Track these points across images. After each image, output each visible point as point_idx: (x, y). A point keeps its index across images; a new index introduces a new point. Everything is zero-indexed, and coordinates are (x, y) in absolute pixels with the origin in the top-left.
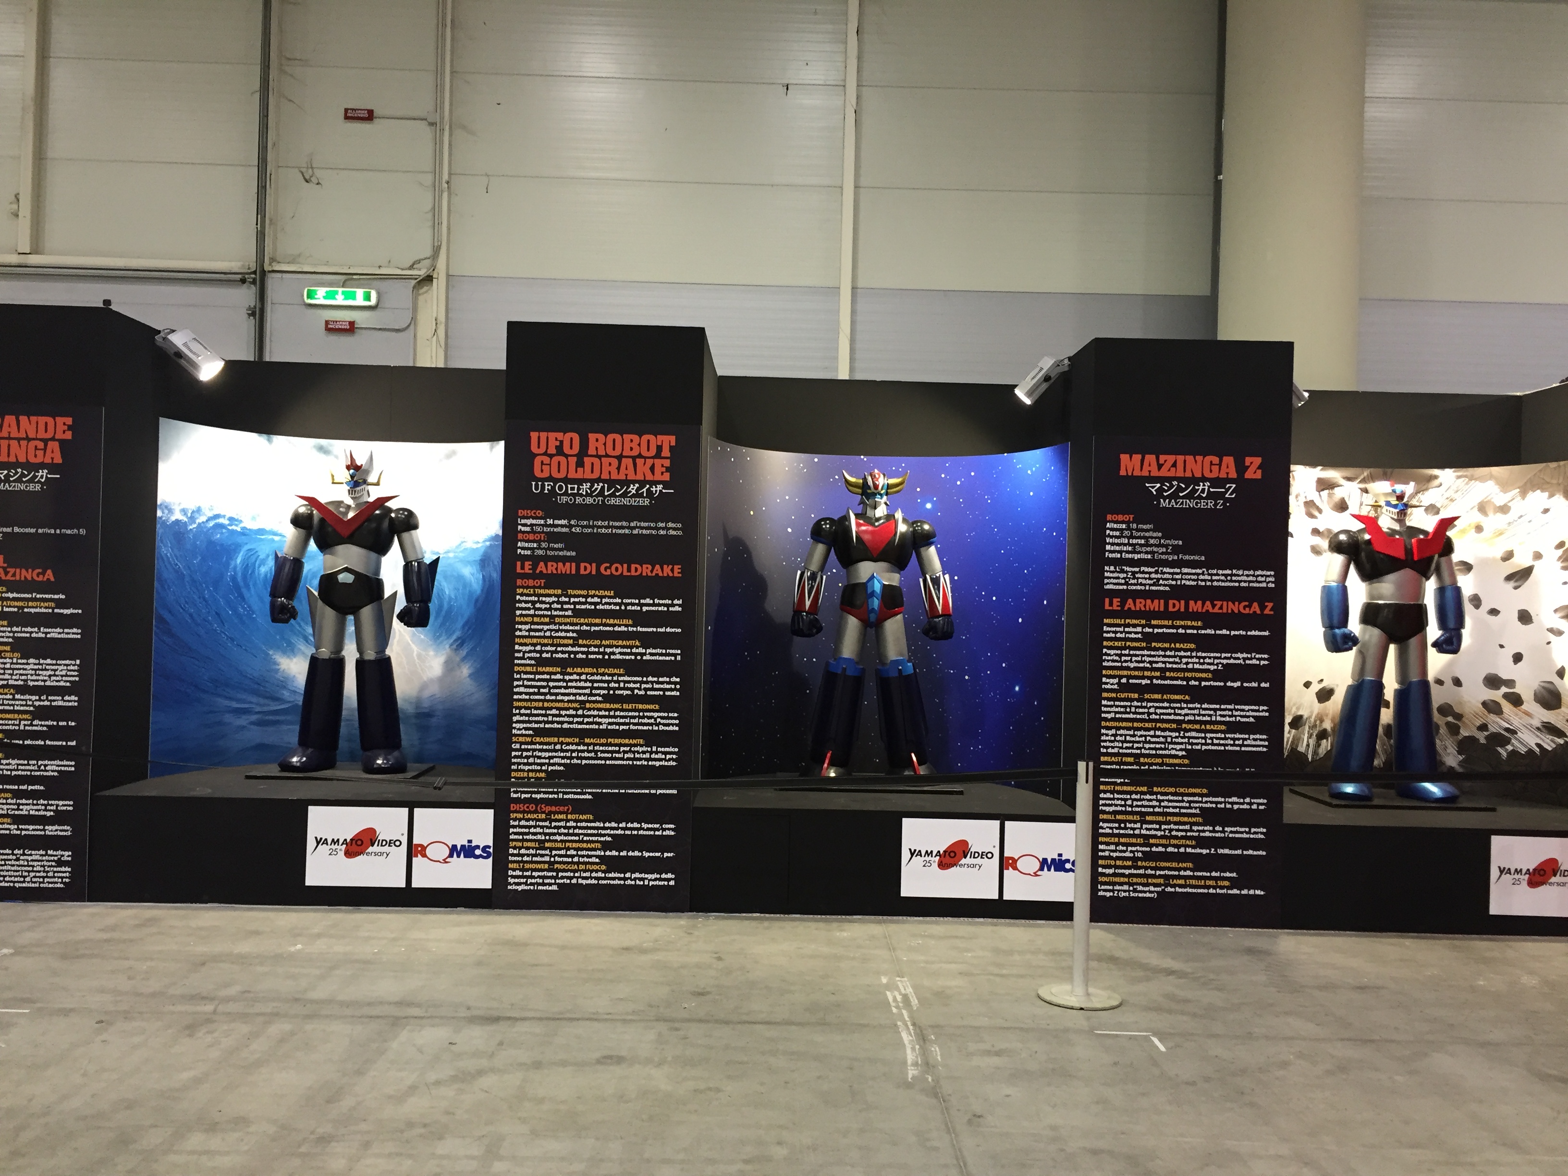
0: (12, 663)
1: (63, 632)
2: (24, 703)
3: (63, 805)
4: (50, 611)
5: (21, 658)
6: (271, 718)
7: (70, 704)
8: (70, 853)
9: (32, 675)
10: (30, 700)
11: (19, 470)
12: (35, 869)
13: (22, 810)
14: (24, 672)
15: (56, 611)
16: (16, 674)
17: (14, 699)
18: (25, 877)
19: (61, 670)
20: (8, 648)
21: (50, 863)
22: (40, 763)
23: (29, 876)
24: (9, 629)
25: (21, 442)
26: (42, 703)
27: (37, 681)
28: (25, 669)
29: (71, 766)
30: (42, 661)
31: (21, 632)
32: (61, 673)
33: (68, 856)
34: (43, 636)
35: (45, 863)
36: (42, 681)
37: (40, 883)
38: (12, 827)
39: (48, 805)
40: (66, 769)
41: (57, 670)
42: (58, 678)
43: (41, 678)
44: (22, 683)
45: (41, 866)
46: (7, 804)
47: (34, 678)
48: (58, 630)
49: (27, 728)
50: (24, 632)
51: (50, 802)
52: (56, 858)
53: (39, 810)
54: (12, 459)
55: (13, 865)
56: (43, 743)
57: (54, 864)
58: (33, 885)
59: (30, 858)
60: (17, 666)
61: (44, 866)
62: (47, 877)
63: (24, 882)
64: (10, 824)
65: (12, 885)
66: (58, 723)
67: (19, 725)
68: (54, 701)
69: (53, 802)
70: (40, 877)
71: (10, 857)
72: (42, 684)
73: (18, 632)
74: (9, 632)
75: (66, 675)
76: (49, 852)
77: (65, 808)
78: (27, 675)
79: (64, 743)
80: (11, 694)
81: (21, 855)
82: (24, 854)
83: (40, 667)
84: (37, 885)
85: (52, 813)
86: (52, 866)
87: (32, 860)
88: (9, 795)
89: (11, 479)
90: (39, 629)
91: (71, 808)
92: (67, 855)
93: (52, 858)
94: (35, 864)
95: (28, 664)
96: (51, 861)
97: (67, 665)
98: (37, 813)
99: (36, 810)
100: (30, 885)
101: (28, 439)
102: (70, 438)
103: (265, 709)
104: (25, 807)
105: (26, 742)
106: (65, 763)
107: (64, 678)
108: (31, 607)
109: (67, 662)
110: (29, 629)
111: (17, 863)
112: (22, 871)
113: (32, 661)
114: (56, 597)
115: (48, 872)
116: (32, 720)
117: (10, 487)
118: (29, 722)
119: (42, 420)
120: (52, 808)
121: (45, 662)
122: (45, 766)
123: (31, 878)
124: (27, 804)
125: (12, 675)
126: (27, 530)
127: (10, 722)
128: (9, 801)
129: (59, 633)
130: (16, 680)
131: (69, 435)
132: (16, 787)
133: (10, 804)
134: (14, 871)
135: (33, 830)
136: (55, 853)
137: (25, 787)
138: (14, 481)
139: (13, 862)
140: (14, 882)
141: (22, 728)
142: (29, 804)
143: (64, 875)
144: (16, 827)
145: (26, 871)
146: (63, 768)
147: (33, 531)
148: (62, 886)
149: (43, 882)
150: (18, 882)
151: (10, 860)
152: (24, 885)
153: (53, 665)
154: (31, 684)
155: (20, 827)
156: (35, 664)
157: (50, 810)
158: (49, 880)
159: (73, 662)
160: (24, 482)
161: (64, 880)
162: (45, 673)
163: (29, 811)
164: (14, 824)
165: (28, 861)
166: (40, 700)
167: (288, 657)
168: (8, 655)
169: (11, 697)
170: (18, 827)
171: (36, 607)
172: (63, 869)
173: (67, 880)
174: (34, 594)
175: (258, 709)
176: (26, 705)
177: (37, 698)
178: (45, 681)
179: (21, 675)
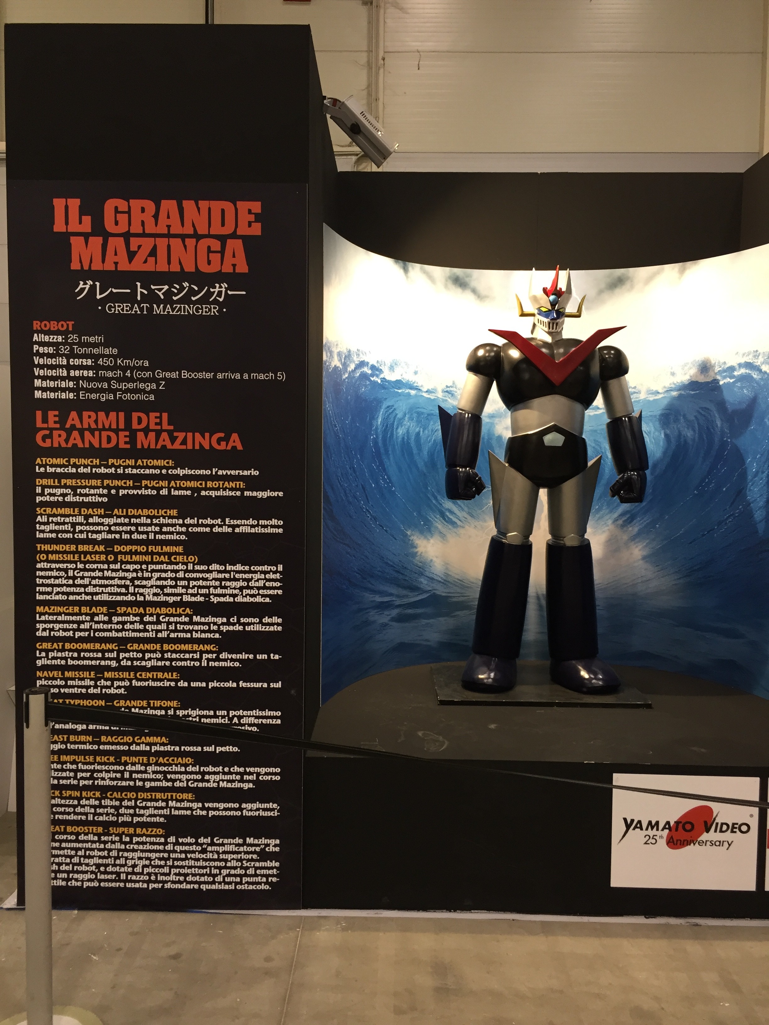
0: (186, 571)
1: (258, 525)
2: (206, 628)
3: (266, 774)
4: (238, 493)
5: (199, 563)
6: (410, 611)
7: (272, 629)
8: (278, 842)
9: (215, 587)
10: (215, 624)
11: (186, 284)
12: (229, 864)
13: (208, 781)
14: (205, 583)
15: (247, 493)
16: (194, 587)
17: (191, 623)
18: (215, 876)
19: (257, 579)
20: (180, 549)
21: (250, 856)
22: (232, 713)
23: (220, 874)
24: (181, 521)
25: (187, 240)
26: (231, 628)
27: (224, 595)
28: (206, 579)
29: (276, 717)
30: (229, 568)
31: (198, 525)
32: (257, 584)
33: (275, 846)
34: (230, 530)
35: (243, 856)
36: (230, 595)
37: (236, 883)
38: (195, 805)
39: (246, 773)
40: (269, 721)
41: (250, 580)
42: (253, 592)
43: (229, 591)
44: (202, 599)
45: (237, 860)
46: (186, 773)
47: (219, 591)
48: (251, 522)
49: (212, 664)
50: (203, 525)
51: (248, 770)
52: (258, 849)
53: (232, 781)
54: (175, 268)
55: (198, 860)
56: (235, 685)
57: (255, 856)
58: (227, 887)
59: (221, 849)
60: (194, 575)
61: (241, 860)
62: (246, 875)
63: (214, 882)
64: (192, 801)
65: (196, 886)
66: (255, 657)
67: (200, 660)
68: (249, 624)
69: (252, 770)
70: (235, 876)
71: (194, 848)
72: (231, 600)
73: (194, 525)
74: (181, 526)
75: (265, 587)
76: (249, 840)
77: (269, 778)
78: (208, 587)
79: (265, 685)
80: (186, 615)
81: (208, 845)
82: (212, 844)
83: (227, 576)
84: (232, 887)
85: (251, 785)
86: (252, 860)
87: (224, 852)
88: (190, 760)
89: (175, 298)
90: (223, 520)
91: (278, 778)
92: (273, 845)
93: (253, 849)
94: (229, 857)
95: (209, 571)
96: (251, 853)
97: (265, 573)
98: (229, 785)
99: (228, 781)
100: (222, 887)
101: (197, 237)
102: (259, 233)
103: (406, 601)
104: (212, 777)
105: (211, 685)
106: (268, 713)
107: (261, 592)
108: (211, 489)
109: (265, 568)
110: (209, 521)
111: (204, 856)
112: (210, 867)
113: (215, 567)
114: (246, 473)
115: (247, 868)
116: (219, 653)
117: (173, 310)
118: (215, 655)
119: (217, 206)
120: (251, 777)
121: (233, 568)
122: (240, 717)
123: (224, 877)
124: (215, 773)
125: (187, 587)
126: (200, 375)
127: (187, 656)
128: (190, 769)
129: (253, 526)
130: (193, 595)
131: (256, 230)
132: (199, 749)
133: (192, 773)
134: (200, 867)
135: (225, 809)
136: (256, 841)
137: (211, 749)
138: (179, 301)
139: (197, 856)
140: (200, 883)
141: (204, 663)
142: (218, 773)
143: (270, 872)
144: (200, 805)
145: (216, 868)
146: (264, 721)
147: (209, 376)
148: (267, 887)
149: (241, 883)
150: (205, 883)
151: (193, 852)
152: (214, 887)
153: (245, 572)
154: (215, 600)
155: (206, 805)
156: (219, 572)
157: (249, 781)
158: (248, 879)
159: (274, 568)
160: (195, 303)
161: (270, 879)
162: (234, 584)
163: (218, 782)
164: (197, 801)
165: (218, 853)
166: (228, 623)
167: (426, 537)
168: (180, 558)
169: (187, 619)
170: (203, 805)
171: (218, 489)
172: (268, 864)
173: (274, 879)
174: (214, 470)
175: (398, 602)
176: (209, 631)
177: (225, 620)
178: (234, 596)
179: (200, 587)
